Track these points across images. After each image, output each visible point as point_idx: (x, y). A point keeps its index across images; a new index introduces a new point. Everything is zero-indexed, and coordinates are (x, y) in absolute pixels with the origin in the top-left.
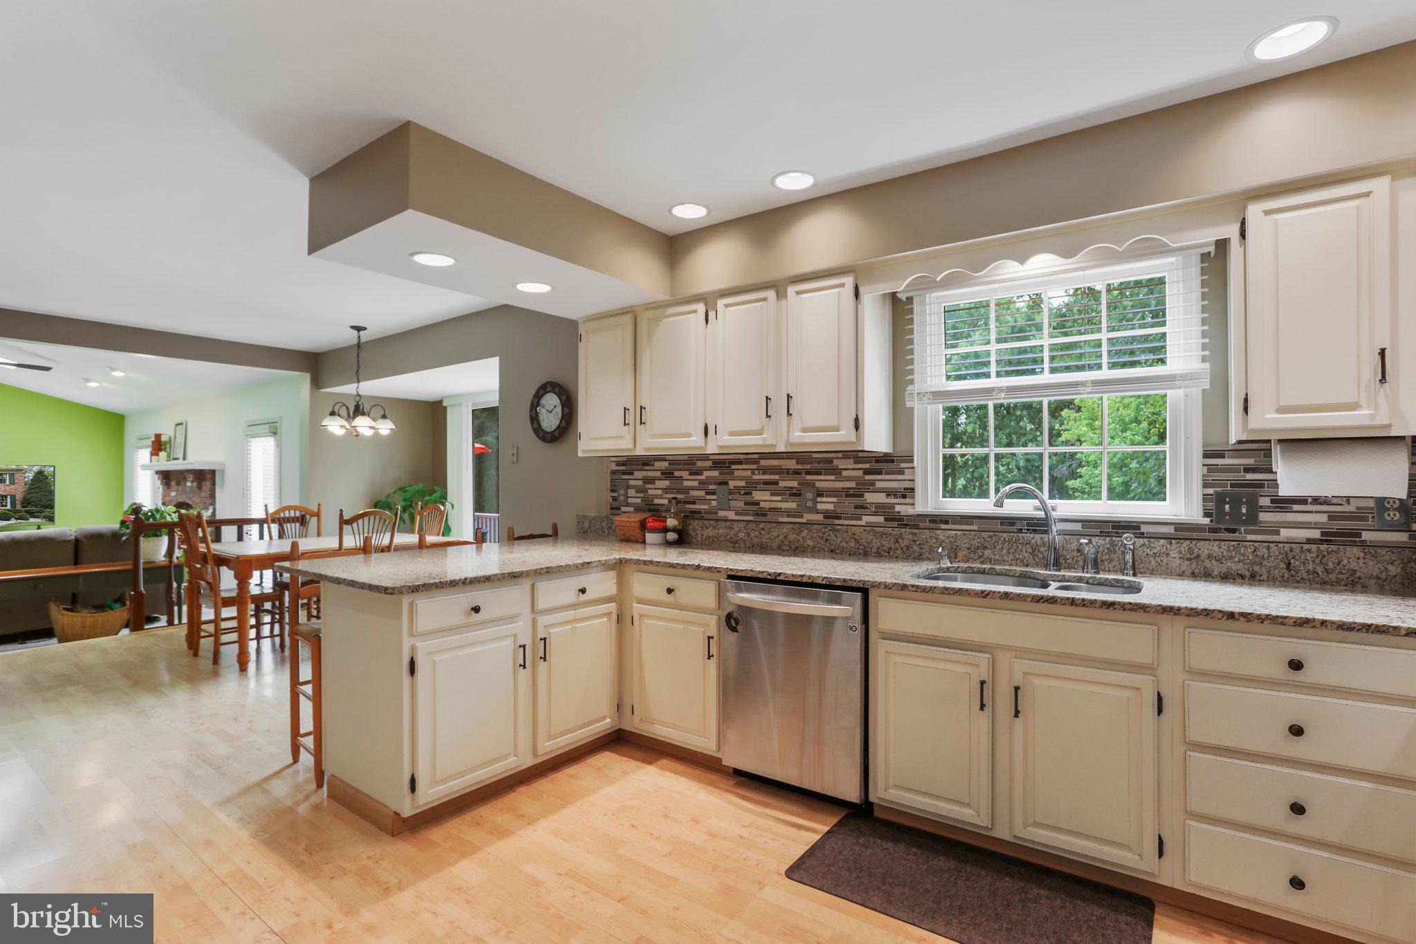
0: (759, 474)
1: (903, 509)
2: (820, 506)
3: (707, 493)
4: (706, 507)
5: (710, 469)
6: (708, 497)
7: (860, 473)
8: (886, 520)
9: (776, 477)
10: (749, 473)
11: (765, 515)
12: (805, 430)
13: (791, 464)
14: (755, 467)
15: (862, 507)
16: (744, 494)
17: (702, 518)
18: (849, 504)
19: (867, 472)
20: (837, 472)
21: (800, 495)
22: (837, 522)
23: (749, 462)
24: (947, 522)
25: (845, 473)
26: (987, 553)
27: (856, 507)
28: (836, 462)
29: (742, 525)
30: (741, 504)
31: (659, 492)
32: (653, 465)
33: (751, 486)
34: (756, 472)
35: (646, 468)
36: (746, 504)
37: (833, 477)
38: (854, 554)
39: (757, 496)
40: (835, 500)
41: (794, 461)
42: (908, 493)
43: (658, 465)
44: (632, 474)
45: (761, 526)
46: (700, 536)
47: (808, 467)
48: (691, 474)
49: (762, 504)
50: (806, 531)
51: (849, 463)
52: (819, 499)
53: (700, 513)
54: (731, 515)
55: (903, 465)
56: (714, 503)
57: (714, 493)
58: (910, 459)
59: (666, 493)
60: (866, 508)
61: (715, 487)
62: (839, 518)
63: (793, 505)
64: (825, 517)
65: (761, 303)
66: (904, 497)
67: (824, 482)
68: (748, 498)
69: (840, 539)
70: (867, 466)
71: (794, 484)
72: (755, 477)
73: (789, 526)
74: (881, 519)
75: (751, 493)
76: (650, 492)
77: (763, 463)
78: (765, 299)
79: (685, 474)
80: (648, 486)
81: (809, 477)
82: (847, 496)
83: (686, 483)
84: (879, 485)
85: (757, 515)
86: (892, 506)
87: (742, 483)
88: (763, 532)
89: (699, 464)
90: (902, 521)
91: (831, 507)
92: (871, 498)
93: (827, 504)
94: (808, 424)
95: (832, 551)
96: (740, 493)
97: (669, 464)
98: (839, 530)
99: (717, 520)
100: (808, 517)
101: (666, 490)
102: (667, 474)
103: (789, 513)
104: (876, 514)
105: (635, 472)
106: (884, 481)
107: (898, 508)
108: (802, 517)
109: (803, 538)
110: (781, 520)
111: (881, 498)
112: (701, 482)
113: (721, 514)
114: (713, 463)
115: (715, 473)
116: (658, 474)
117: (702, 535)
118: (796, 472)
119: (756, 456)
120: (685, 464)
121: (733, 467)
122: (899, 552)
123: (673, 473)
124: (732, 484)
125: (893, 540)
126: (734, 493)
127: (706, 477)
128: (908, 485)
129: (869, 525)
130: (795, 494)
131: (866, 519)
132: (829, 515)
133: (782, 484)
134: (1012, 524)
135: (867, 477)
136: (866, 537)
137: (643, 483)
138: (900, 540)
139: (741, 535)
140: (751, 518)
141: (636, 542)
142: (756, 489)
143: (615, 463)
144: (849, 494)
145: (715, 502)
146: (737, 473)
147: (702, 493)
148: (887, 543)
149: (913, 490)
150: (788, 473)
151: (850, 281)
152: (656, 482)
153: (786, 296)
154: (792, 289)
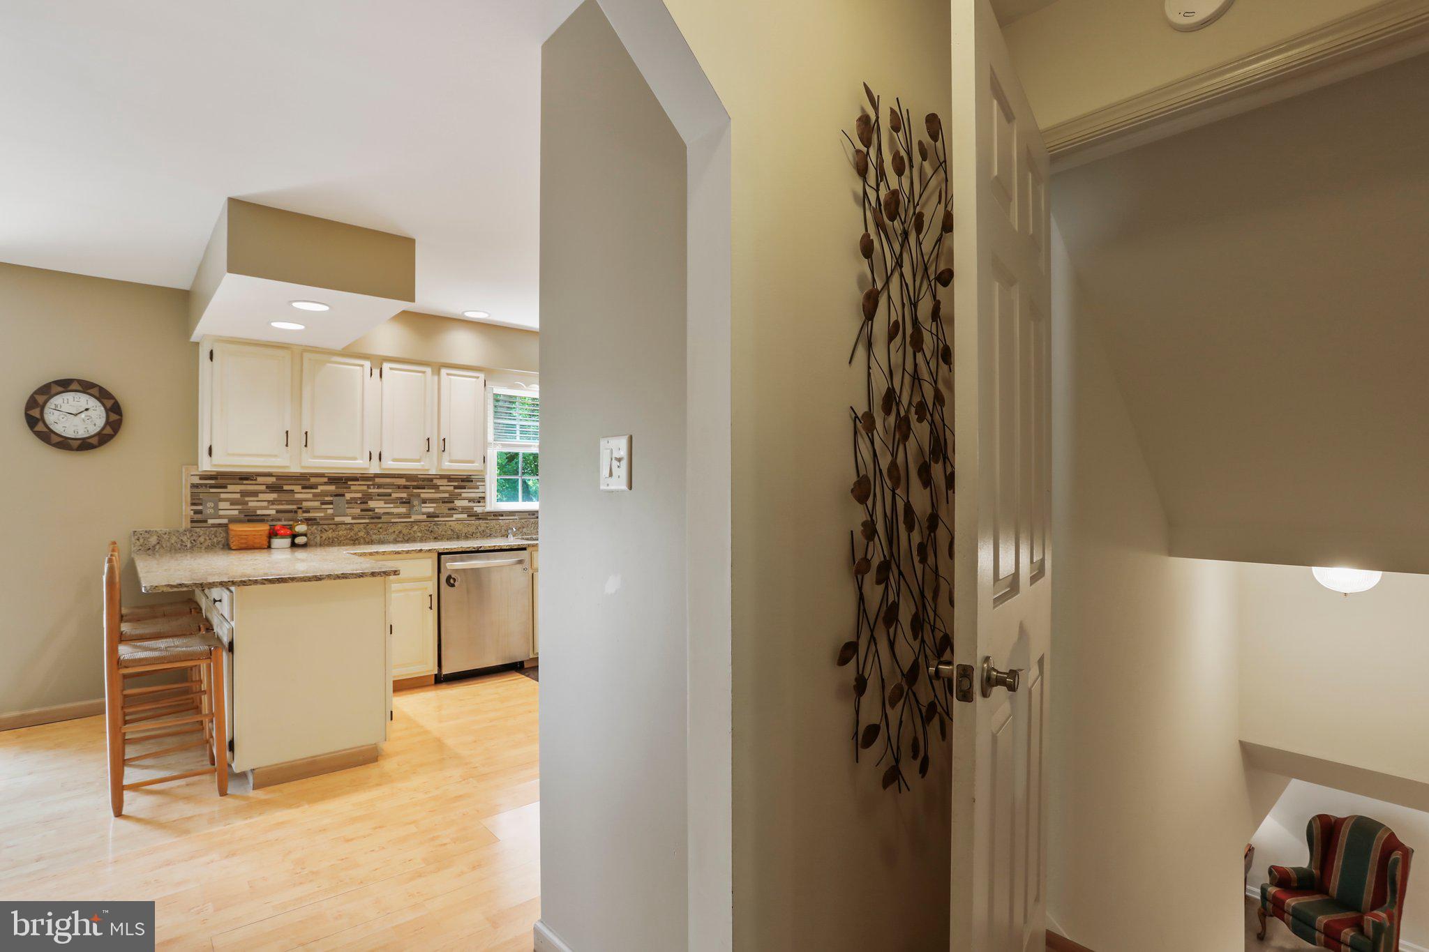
0: (374, 488)
1: (478, 509)
2: (424, 510)
3: (322, 504)
4: (322, 515)
5: (325, 484)
6: (324, 506)
7: (452, 488)
8: (468, 516)
9: (390, 491)
10: (365, 488)
11: (380, 518)
12: (451, 461)
13: (402, 482)
14: (371, 483)
15: (453, 509)
16: (361, 503)
17: (318, 524)
18: (444, 508)
19: (456, 487)
20: (436, 487)
21: (409, 503)
22: (436, 519)
23: (364, 479)
24: (502, 516)
25: (441, 488)
26: (524, 530)
27: (449, 509)
28: (435, 481)
29: (362, 526)
30: (358, 511)
31: (265, 504)
32: (256, 480)
33: (366, 498)
34: (372, 487)
35: (245, 482)
36: (362, 510)
37: (433, 491)
38: (451, 538)
39: (372, 504)
40: (435, 505)
41: (404, 480)
42: (481, 499)
43: (260, 479)
44: (226, 487)
45: (380, 525)
46: (318, 538)
47: (415, 484)
48: (303, 488)
49: (377, 510)
50: (416, 527)
51: (444, 482)
52: (423, 505)
53: (315, 519)
54: (348, 520)
55: (478, 484)
56: (330, 511)
57: (331, 503)
58: (483, 480)
59: (273, 504)
60: (456, 509)
61: (331, 498)
62: (438, 517)
63: (403, 510)
64: (428, 517)
65: (420, 374)
66: (479, 502)
67: (426, 494)
68: (364, 506)
69: (441, 530)
70: (456, 484)
71: (404, 495)
72: (370, 491)
73: (403, 524)
74: (465, 516)
75: (367, 503)
76: (251, 504)
77: (377, 480)
78: (424, 372)
79: (297, 488)
80: (247, 499)
81: (415, 491)
82: (444, 502)
83: (298, 496)
84: (464, 495)
85: (372, 518)
86: (472, 508)
87: (359, 495)
88: (381, 530)
89: (313, 480)
90: (477, 517)
91: (431, 510)
92: (458, 503)
93: (429, 508)
94: (454, 458)
95: (435, 538)
96: (356, 503)
97: (277, 479)
98: (440, 525)
99: (336, 525)
100: (414, 518)
101: (272, 502)
102: (272, 488)
103: (399, 515)
104: (462, 513)
105: (229, 486)
106: (467, 493)
107: (475, 509)
108: (410, 517)
109: (414, 532)
110: (393, 520)
111: (465, 503)
112: (315, 495)
113: (337, 519)
114: (329, 480)
115: (332, 488)
116: (263, 488)
117: (321, 537)
118: (406, 487)
119: (372, 475)
120: (295, 480)
121: (349, 483)
122: (478, 534)
123: (282, 487)
124: (348, 496)
125: (475, 527)
126: (351, 503)
127: (321, 490)
128: (482, 495)
129: (457, 520)
130: (406, 502)
131: (455, 516)
132: (430, 515)
133: (394, 495)
134: (534, 515)
135: (456, 491)
136: (457, 527)
137: (241, 496)
138: (479, 528)
139: (361, 534)
140: (367, 521)
142: (371, 499)
143: (198, 477)
144: (444, 501)
145: (332, 510)
146: (353, 488)
147: (317, 504)
148: (472, 529)
149: (484, 498)
150: (399, 488)
151: (482, 376)
152: (260, 494)
153: (439, 374)
154: (444, 371)
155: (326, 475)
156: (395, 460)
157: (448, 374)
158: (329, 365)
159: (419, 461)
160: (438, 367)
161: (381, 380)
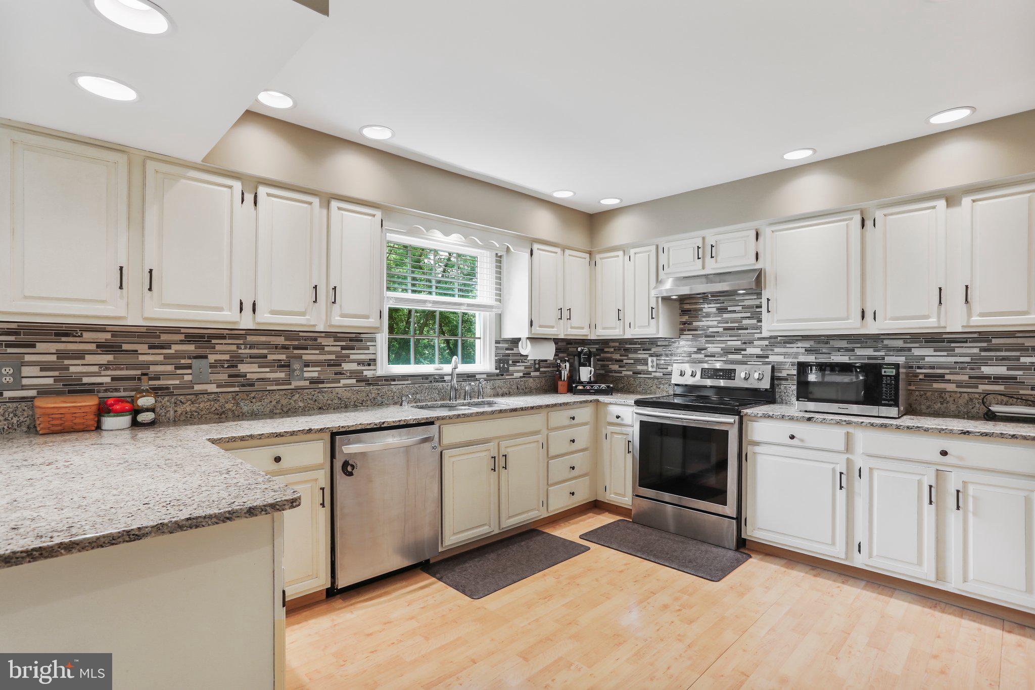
0: (245, 348)
1: (368, 374)
2: (306, 375)
3: (176, 368)
4: (177, 382)
5: (182, 342)
6: (179, 372)
7: (339, 349)
8: (357, 381)
9: (265, 351)
10: (234, 348)
11: (253, 385)
12: (343, 316)
13: (281, 340)
14: (241, 342)
15: (341, 374)
16: (228, 367)
17: (171, 394)
18: (330, 372)
19: (343, 348)
20: (321, 347)
21: (289, 366)
22: (320, 386)
23: (232, 337)
24: (394, 380)
25: (327, 349)
26: (418, 396)
27: (336, 374)
28: (319, 340)
29: (230, 396)
30: (225, 377)
31: (96, 369)
32: (81, 336)
33: (235, 361)
34: (243, 347)
35: (64, 339)
36: (230, 376)
37: (317, 352)
38: (338, 408)
39: (243, 368)
40: (319, 369)
41: (283, 338)
42: (372, 362)
43: (87, 336)
44: (33, 346)
45: (252, 395)
46: (172, 412)
47: (296, 343)
48: (150, 348)
49: (249, 376)
50: (298, 395)
51: (330, 341)
52: (305, 369)
53: (168, 388)
54: (212, 388)
55: (369, 344)
56: (188, 378)
57: (189, 367)
58: (373, 340)
59: (107, 369)
60: (343, 374)
61: (189, 361)
62: (323, 383)
63: (282, 375)
64: (311, 383)
65: (306, 205)
66: (369, 365)
67: (310, 355)
68: (232, 371)
69: (326, 398)
70: (344, 343)
71: (283, 357)
72: (240, 351)
73: (281, 393)
74: (354, 381)
75: (236, 366)
76: (72, 369)
77: (249, 338)
78: (310, 203)
79: (143, 348)
80: (66, 362)
81: (296, 352)
82: (329, 365)
83: (142, 358)
84: (352, 357)
85: (243, 385)
86: (361, 372)
87: (227, 357)
88: (254, 400)
89: (164, 337)
90: (367, 381)
91: (315, 375)
92: (346, 366)
93: (312, 373)
94: (346, 311)
95: (320, 408)
96: (223, 367)
97: (113, 336)
98: (326, 392)
99: (196, 395)
100: (295, 384)
101: (107, 366)
102: (103, 347)
103: (277, 382)
104: (350, 377)
105: (38, 345)
106: (356, 355)
107: (365, 373)
108: (290, 384)
109: (295, 401)
110: (269, 388)
111: (354, 366)
112: (166, 357)
113: (197, 388)
114: (186, 337)
115: (191, 348)
116: (93, 347)
117: (176, 411)
118: (285, 347)
119: (243, 332)
120: (139, 337)
121: (214, 341)
122: (369, 402)
123: (121, 347)
124: (212, 358)
125: (365, 395)
126: (216, 367)
127: (176, 351)
128: (372, 357)
129: (345, 386)
130: (284, 365)
131: (343, 382)
132: (313, 381)
133: (270, 357)
134: (427, 379)
135: (344, 352)
136: (345, 394)
137: (58, 358)
138: (370, 394)
139: (229, 406)
140: (237, 389)
141: (85, 430)
142: (242, 362)
144: (331, 364)
145: (191, 376)
146: (218, 347)
147: (170, 368)
148: (362, 396)
149: (375, 360)
150: (276, 348)
151: (378, 214)
152: (87, 356)
153: (328, 207)
154: (334, 204)
155: (183, 331)
156: (273, 312)
157: (339, 208)
158: (184, 181)
159: (303, 314)
160: (327, 199)
161: (256, 209)
